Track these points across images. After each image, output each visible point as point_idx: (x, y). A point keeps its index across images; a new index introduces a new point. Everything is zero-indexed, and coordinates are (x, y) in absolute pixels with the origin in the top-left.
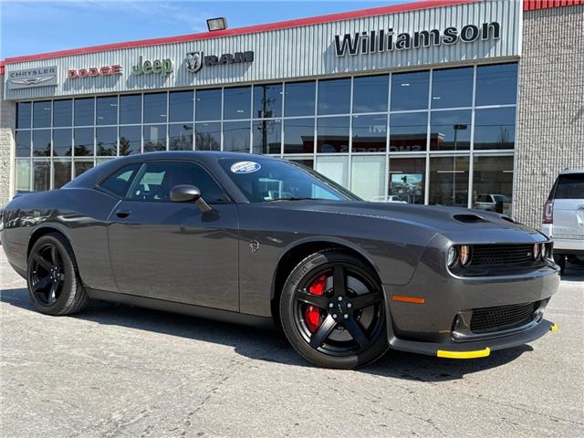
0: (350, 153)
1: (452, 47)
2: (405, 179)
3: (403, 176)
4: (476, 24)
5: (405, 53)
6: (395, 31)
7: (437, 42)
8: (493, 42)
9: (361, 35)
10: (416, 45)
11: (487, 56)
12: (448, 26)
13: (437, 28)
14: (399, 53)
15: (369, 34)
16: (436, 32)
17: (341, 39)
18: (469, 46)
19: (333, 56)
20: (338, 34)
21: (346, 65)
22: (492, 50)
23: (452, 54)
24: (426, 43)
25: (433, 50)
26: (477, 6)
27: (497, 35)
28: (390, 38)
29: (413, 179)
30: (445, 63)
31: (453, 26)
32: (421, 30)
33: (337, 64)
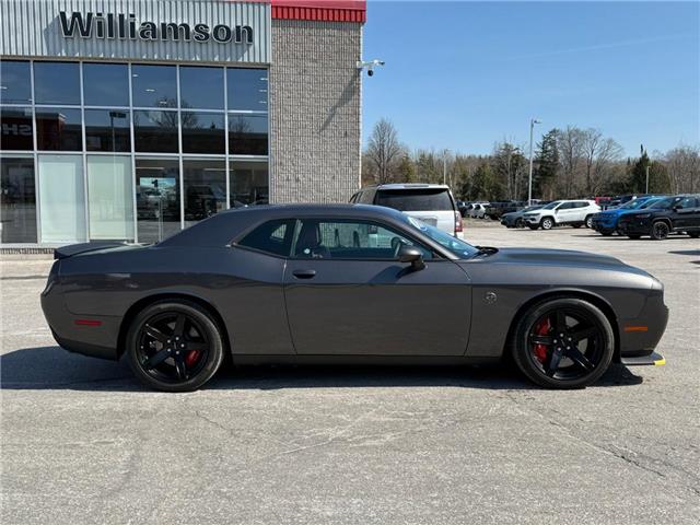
0: (84, 152)
1: (204, 46)
2: (156, 183)
3: (154, 179)
4: (227, 24)
5: (150, 43)
6: (137, 18)
7: (188, 37)
8: (246, 47)
9: (95, 15)
10: (164, 37)
11: (240, 60)
12: (198, 23)
13: (185, 22)
14: (144, 44)
15: (105, 16)
16: (187, 27)
17: (69, 16)
18: (222, 47)
19: (57, 36)
20: (62, 10)
21: (76, 48)
22: (246, 55)
23: (204, 53)
24: (176, 37)
25: (183, 46)
26: (233, 6)
27: (250, 39)
28: (133, 25)
29: (166, 184)
30: (196, 61)
31: (203, 22)
32: (168, 22)
33: (63, 46)
